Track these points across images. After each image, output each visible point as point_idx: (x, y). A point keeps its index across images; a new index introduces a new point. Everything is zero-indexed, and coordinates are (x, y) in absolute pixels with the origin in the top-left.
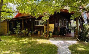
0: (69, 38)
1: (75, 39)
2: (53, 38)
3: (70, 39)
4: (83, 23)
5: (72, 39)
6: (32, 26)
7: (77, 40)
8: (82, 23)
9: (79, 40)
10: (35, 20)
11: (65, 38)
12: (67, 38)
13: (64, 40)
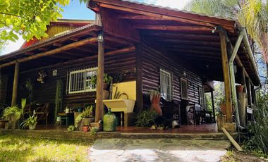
0: (189, 138)
1: (218, 143)
2: (115, 137)
3: (194, 141)
4: (255, 87)
5: (205, 141)
6: (58, 93)
7: (228, 145)
8: (252, 87)
9: (240, 149)
10: (71, 73)
11: (173, 137)
12: (180, 138)
13: (164, 147)
